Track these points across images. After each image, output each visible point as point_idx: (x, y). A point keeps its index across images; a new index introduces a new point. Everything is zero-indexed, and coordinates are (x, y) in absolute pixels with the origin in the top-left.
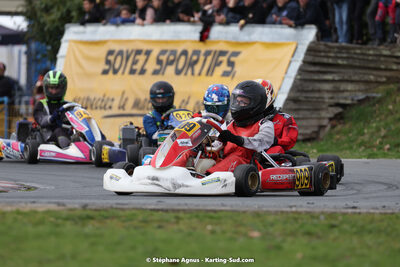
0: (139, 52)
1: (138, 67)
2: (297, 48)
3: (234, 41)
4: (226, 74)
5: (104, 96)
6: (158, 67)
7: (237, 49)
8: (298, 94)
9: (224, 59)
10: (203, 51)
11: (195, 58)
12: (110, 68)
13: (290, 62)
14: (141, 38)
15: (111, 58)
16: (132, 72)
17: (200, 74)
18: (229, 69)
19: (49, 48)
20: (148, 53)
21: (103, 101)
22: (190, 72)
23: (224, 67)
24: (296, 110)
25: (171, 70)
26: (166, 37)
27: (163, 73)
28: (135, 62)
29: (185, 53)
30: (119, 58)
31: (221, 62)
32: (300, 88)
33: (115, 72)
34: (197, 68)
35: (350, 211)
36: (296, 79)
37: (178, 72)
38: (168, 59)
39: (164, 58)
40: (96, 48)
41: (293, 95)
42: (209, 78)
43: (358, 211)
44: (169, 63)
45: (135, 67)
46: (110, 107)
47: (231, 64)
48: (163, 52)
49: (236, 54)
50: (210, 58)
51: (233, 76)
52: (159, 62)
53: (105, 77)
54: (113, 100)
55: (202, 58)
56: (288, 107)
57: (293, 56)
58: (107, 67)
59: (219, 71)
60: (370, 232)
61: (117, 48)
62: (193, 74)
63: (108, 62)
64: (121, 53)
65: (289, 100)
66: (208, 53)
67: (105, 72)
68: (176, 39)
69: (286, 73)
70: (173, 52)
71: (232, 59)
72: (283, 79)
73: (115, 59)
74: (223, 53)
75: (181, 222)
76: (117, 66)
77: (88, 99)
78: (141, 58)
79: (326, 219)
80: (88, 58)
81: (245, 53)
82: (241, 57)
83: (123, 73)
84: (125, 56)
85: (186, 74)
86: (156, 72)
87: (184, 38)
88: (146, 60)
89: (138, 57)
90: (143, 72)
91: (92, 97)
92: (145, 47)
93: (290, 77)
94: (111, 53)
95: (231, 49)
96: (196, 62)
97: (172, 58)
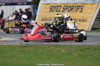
0: (58, 6)
1: (58, 10)
2: (98, 5)
3: (83, 3)
4: (80, 12)
5: (50, 17)
6: (63, 10)
7: (83, 5)
8: (99, 17)
9: (80, 8)
10: (75, 6)
11: (73, 7)
12: (51, 10)
13: (97, 8)
14: (59, 3)
15: (52, 8)
16: (57, 11)
17: (74, 12)
18: (81, 10)
19: (37, 5)
20: (61, 6)
21: (49, 18)
22: (71, 11)
23: (80, 10)
24: (98, 21)
25: (66, 11)
26: (65, 2)
27: (65, 12)
28: (57, 9)
29: (70, 6)
30: (54, 8)
31: (79, 9)
32: (99, 15)
33: (53, 11)
34: (73, 10)
35: (97, 45)
36: (98, 13)
37: (68, 11)
38: (66, 8)
39: (65, 8)
40: (48, 5)
41: (97, 17)
42: (76, 13)
43: (99, 45)
44: (66, 9)
45: (57, 10)
46: (51, 20)
47: (82, 9)
48: (65, 6)
49: (83, 6)
50: (76, 8)
51: (82, 12)
52: (64, 9)
53: (50, 13)
54: (52, 18)
55: (74, 8)
56: (96, 20)
57: (97, 7)
58: (50, 10)
59: (79, 11)
60: (98, 50)
61: (53, 5)
62: (72, 11)
63: (51, 9)
64: (54, 6)
65: (96, 18)
66: (76, 6)
67: (50, 11)
68: (68, 3)
69: (96, 11)
70: (67, 6)
71: (82, 8)
72: (95, 12)
73: (53, 8)
74: (80, 6)
75: (50, 48)
76: (53, 10)
77: (46, 18)
78: (59, 8)
79: (87, 47)
80: (46, 8)
81: (85, 6)
82: (84, 7)
83: (55, 11)
84: (55, 7)
85: (70, 12)
86: (63, 11)
87: (70, 2)
88: (60, 8)
89: (58, 7)
90: (59, 11)
91: (47, 18)
92: (60, 5)
93: (97, 12)
94: (51, 6)
95: (82, 5)
96: (73, 9)
97: (67, 8)
